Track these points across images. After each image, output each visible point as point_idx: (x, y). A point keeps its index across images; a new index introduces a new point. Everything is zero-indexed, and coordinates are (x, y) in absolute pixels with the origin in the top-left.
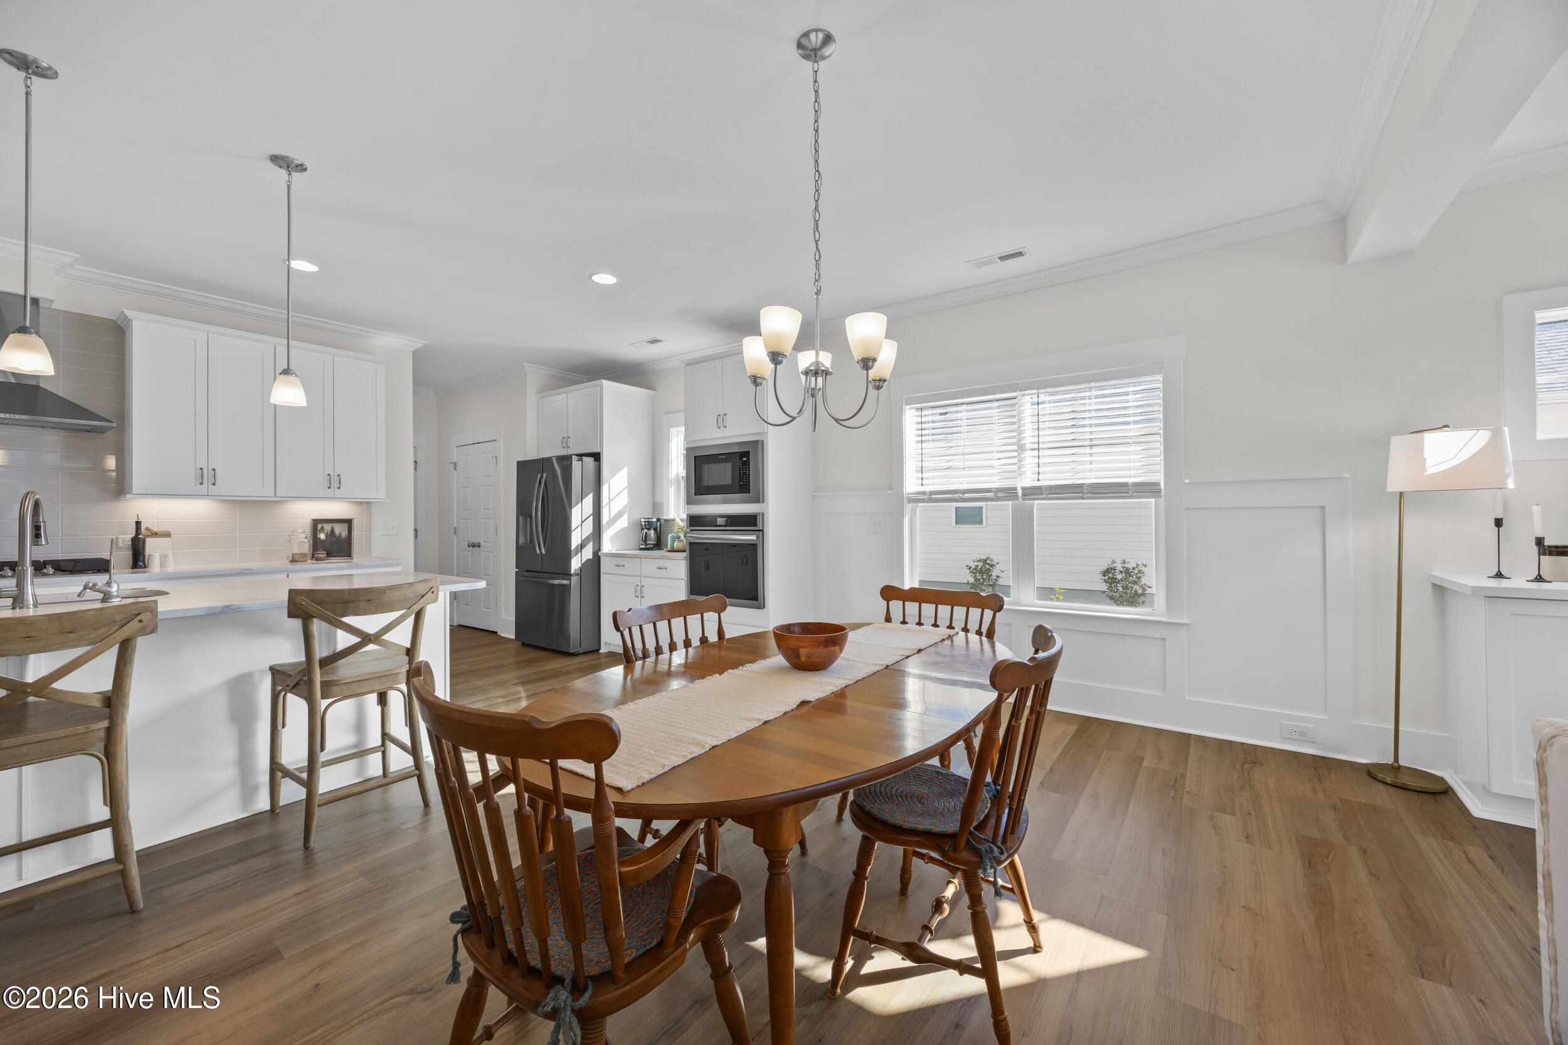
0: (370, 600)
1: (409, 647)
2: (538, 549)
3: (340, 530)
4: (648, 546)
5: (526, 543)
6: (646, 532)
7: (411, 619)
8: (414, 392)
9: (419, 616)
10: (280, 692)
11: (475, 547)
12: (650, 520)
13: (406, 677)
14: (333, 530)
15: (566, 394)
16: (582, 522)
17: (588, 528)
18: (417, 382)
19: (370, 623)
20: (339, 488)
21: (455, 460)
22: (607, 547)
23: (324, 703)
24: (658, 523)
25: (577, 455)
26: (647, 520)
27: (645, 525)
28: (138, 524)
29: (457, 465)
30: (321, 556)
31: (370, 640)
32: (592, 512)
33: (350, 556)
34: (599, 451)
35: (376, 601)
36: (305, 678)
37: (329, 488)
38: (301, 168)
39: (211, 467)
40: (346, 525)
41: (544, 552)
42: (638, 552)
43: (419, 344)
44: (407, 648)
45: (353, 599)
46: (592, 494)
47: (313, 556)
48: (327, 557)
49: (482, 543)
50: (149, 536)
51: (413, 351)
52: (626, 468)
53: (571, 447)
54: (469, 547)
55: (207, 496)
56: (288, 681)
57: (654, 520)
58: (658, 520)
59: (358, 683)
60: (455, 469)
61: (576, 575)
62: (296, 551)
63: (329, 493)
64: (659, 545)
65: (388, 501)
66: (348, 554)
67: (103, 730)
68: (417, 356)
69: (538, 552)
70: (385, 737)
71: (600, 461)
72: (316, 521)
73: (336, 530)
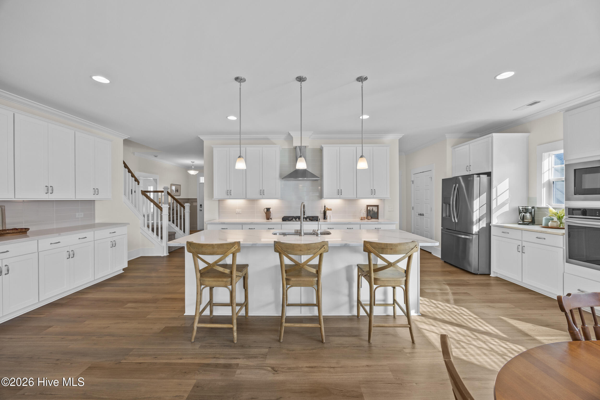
0: (391, 249)
1: (406, 269)
2: (453, 219)
3: (375, 209)
4: (525, 223)
5: (447, 216)
6: (524, 215)
7: (407, 259)
8: (399, 155)
9: (410, 258)
10: (360, 275)
11: (422, 215)
12: (527, 208)
13: (404, 282)
14: (373, 209)
15: (468, 145)
16: (480, 208)
17: (484, 210)
18: (400, 151)
19: (391, 258)
20: (375, 194)
21: (413, 180)
22: (495, 221)
23: (375, 286)
24: (533, 210)
25: (477, 174)
26: (524, 208)
27: (523, 211)
28: (325, 206)
29: (414, 181)
30: (369, 218)
31: (391, 265)
32: (485, 202)
33: (378, 219)
34: (490, 171)
35: (394, 249)
36: (369, 275)
37: (372, 194)
38: (366, 79)
39: (341, 189)
40: (377, 207)
41: (457, 221)
42: (517, 226)
43: (400, 136)
44: (405, 270)
45: (385, 248)
46: (486, 193)
47: (367, 218)
48: (371, 218)
49: (424, 214)
50: (327, 210)
51: (399, 139)
52: (508, 179)
53: (472, 170)
54: (419, 215)
55: (340, 198)
56: (363, 273)
57: (530, 208)
58: (533, 208)
59: (386, 281)
60: (413, 183)
61: (476, 234)
62: (362, 216)
63: (372, 196)
64: (533, 222)
65: (390, 198)
66: (377, 218)
67: (316, 281)
68: (400, 140)
69: (454, 221)
70: (394, 301)
71: (491, 176)
72: (368, 206)
73: (374, 210)
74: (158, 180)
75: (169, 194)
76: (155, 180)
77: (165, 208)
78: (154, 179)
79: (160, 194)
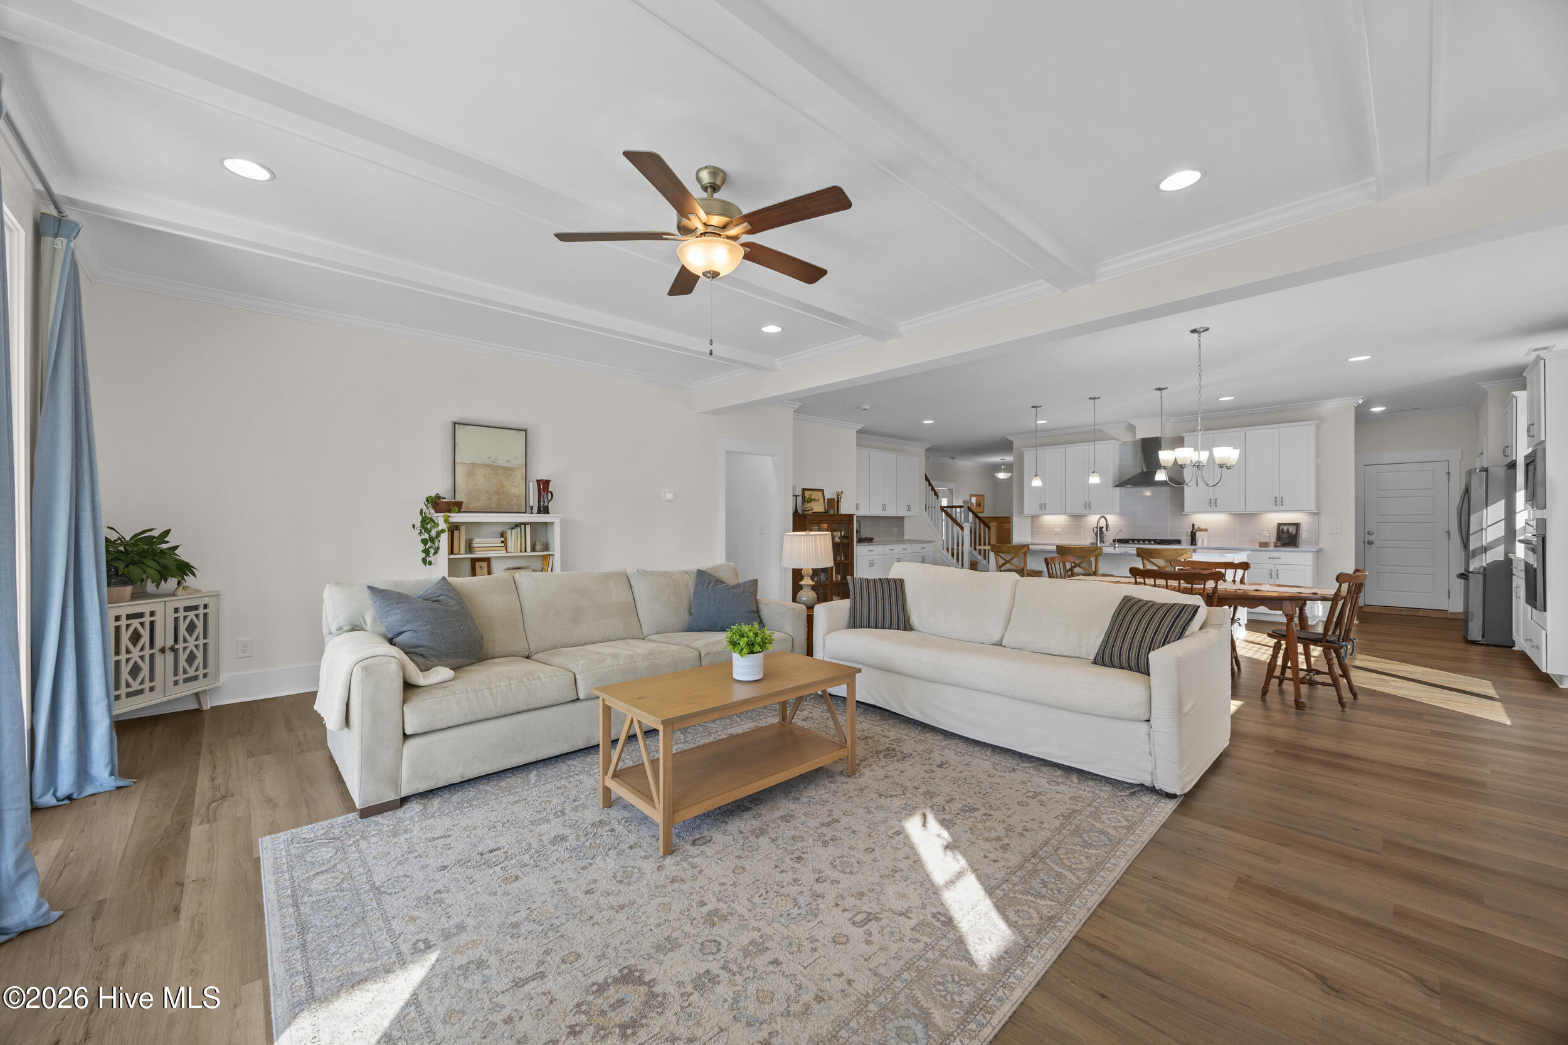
3: (1292, 530)
14: (1288, 530)
16: (1487, 526)
17: (1498, 532)
20: (1282, 505)
28: (1193, 525)
30: (1281, 544)
32: (1503, 517)
33: (1297, 546)
34: (1515, 458)
37: (1276, 505)
39: (1215, 498)
40: (1294, 527)
43: (1356, 400)
46: (1504, 501)
47: (1277, 544)
48: (1284, 545)
50: (1198, 530)
51: (1357, 405)
61: (1477, 573)
62: (1268, 541)
63: (1276, 508)
71: (1516, 469)
72: (1279, 525)
73: (1290, 530)
74: (954, 491)
75: (970, 509)
76: (951, 490)
77: (967, 527)
78: (949, 489)
79: (958, 510)
